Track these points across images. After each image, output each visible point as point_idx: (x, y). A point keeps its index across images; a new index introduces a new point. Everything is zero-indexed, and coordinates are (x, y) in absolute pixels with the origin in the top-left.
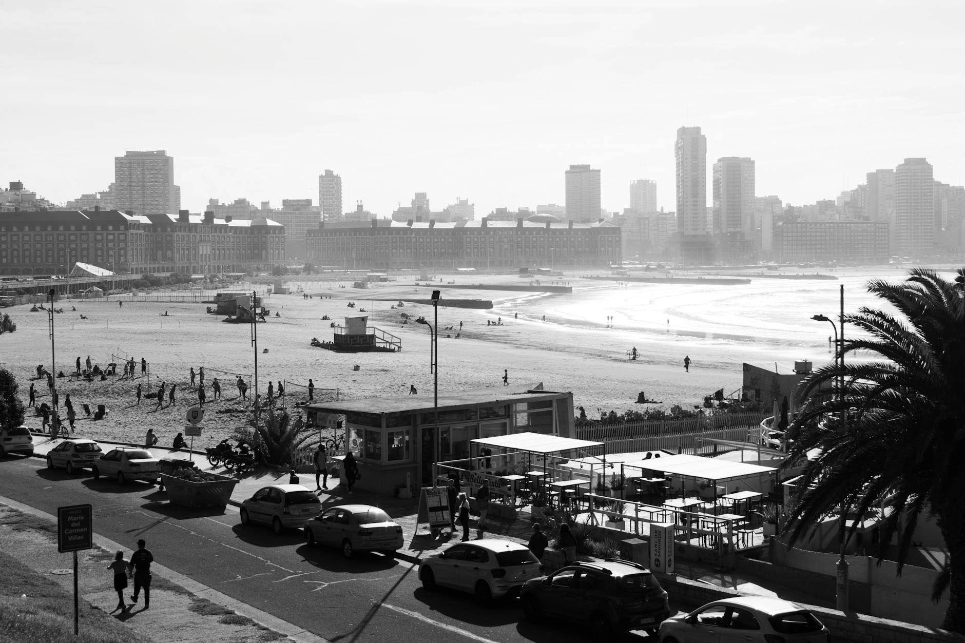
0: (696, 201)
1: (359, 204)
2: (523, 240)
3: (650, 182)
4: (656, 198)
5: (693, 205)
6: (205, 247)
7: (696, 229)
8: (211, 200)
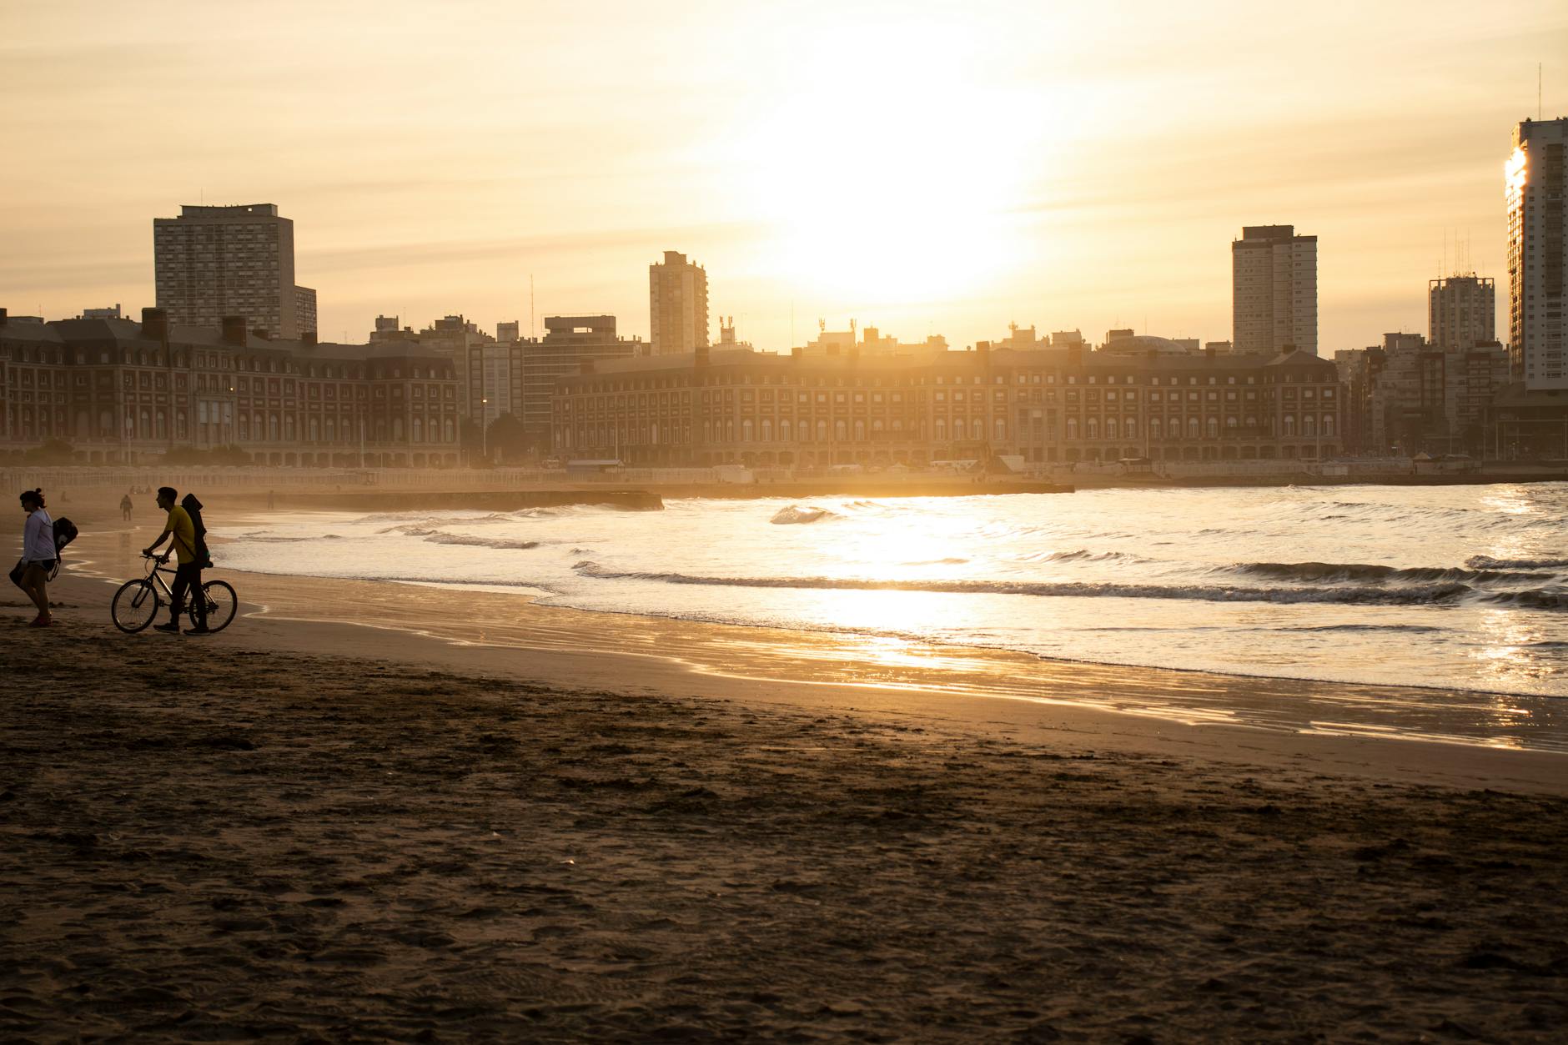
0: (1558, 305)
1: (726, 326)
2: (1082, 398)
3: (1480, 282)
4: (1493, 319)
5: (1550, 315)
6: (215, 407)
7: (1558, 375)
8: (381, 322)
